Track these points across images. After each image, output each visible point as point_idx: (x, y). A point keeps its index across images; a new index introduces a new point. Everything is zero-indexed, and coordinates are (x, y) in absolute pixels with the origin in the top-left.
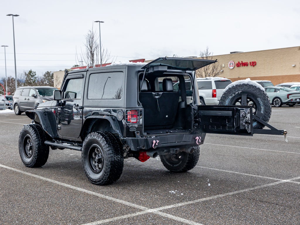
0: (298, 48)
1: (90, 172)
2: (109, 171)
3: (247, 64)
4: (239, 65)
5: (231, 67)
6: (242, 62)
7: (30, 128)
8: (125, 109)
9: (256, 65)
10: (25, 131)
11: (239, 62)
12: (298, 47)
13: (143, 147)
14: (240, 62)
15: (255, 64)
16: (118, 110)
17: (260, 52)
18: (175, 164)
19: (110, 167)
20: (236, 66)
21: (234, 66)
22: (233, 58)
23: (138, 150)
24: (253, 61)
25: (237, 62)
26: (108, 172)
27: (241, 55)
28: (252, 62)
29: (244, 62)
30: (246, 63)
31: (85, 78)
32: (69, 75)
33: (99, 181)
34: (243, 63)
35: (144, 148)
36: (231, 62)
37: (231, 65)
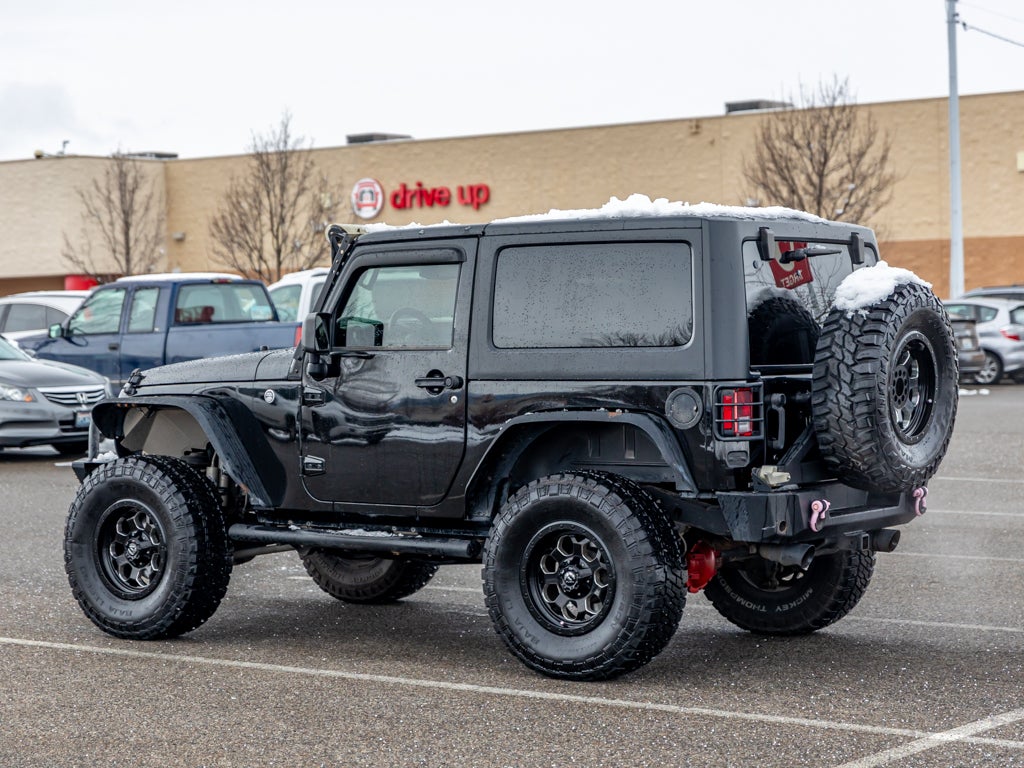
0: (688, 123)
1: (533, 634)
2: (647, 621)
3: (445, 195)
4: (404, 200)
5: (364, 209)
6: (420, 185)
7: (149, 471)
8: (710, 385)
9: (487, 200)
10: (112, 483)
11: (404, 187)
12: (690, 120)
13: (783, 525)
14: (412, 187)
15: (482, 195)
16: (674, 388)
17: (507, 141)
18: (781, 603)
19: (653, 606)
20: (389, 206)
21: (379, 206)
22: (373, 164)
23: (763, 539)
24: (475, 181)
25: (394, 186)
26: (643, 622)
27: (416, 149)
28: (471, 189)
29: (428, 186)
30: (441, 192)
31: (468, 266)
32: (358, 250)
33: (591, 665)
34: (426, 192)
35: (783, 533)
36: (362, 185)
37: (367, 199)
